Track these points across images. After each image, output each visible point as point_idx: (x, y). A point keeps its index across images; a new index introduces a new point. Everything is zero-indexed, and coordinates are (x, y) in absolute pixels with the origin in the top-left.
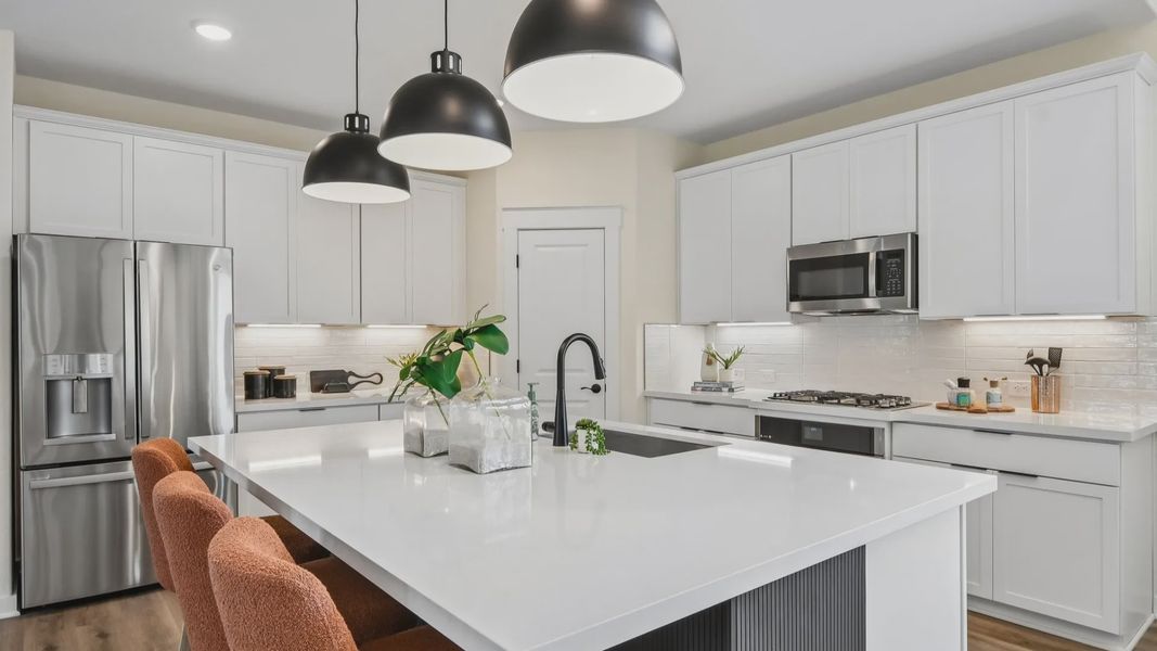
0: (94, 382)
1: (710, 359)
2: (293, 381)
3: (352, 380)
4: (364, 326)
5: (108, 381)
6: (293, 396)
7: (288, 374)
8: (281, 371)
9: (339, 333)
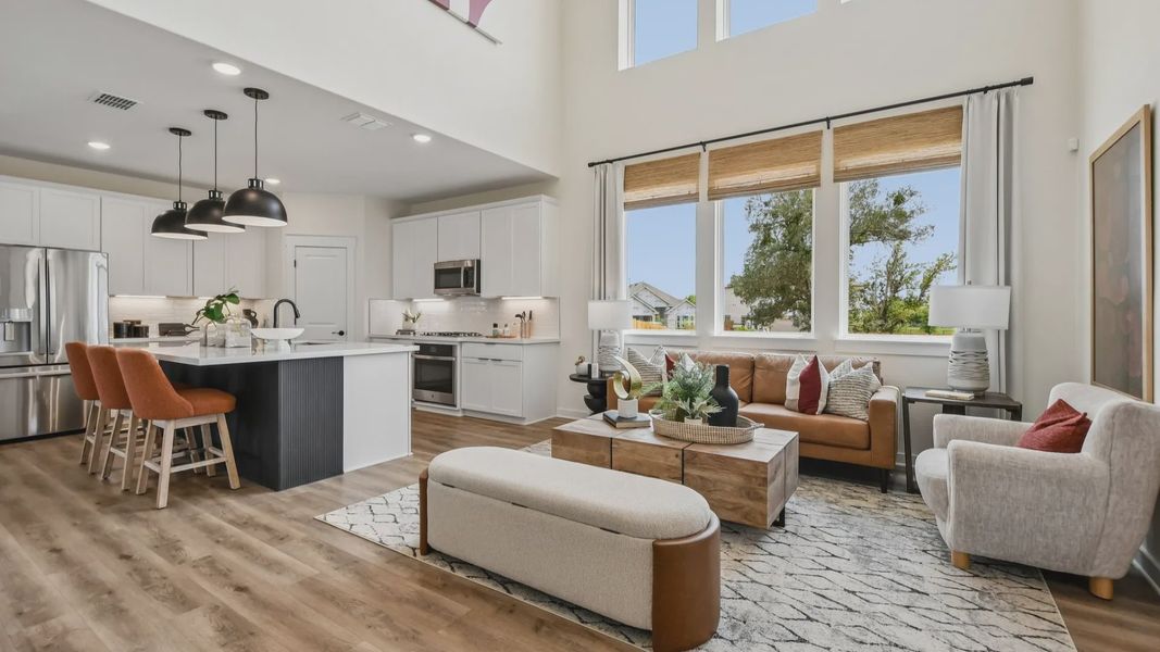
0: (19, 325)
1: (407, 318)
2: (147, 328)
3: (187, 329)
4: (196, 298)
5: (29, 323)
6: (147, 336)
7: (143, 324)
8: (139, 322)
9: (179, 301)
